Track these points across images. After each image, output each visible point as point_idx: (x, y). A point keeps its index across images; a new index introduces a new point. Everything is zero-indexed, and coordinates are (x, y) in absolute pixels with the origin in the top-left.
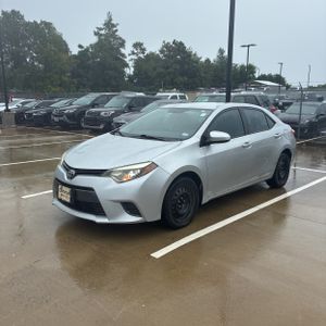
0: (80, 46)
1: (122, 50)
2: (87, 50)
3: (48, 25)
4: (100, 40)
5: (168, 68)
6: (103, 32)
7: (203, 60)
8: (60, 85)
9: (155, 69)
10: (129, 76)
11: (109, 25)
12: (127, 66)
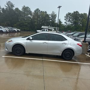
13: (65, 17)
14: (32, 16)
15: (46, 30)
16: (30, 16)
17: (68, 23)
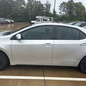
13: (59, 7)
14: (26, 6)
15: (41, 21)
16: (24, 6)
17: (62, 13)
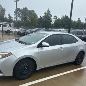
0: (40, 16)
1: (51, 18)
2: (42, 17)
3: (33, 11)
4: (46, 15)
5: (63, 23)
6: (46, 13)
7: (73, 21)
8: (34, 26)
9: (59, 23)
10: (52, 24)
11: (48, 11)
12: (52, 22)
17: (18, 18)
